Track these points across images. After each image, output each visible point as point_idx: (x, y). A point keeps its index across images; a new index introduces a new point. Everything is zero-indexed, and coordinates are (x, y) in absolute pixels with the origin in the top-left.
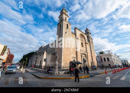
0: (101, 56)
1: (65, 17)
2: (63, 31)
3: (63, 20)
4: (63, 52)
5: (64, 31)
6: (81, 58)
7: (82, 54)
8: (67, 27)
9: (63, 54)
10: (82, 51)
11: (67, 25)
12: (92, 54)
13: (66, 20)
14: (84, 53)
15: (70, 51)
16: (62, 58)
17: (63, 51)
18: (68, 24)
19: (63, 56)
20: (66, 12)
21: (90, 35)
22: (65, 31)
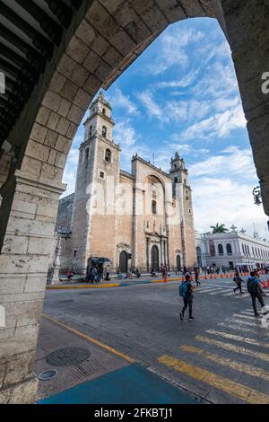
0: (211, 240)
1: (104, 127)
2: (95, 169)
3: (94, 137)
4: (89, 231)
5: (96, 171)
6: (148, 245)
7: (150, 234)
8: (108, 159)
9: (89, 236)
10: (151, 225)
11: (108, 150)
12: (185, 234)
13: (104, 134)
14: (157, 230)
15: (113, 228)
16: (88, 248)
17: (89, 228)
18: (111, 149)
19: (88, 243)
20: (106, 108)
21: (183, 174)
22: (100, 170)
